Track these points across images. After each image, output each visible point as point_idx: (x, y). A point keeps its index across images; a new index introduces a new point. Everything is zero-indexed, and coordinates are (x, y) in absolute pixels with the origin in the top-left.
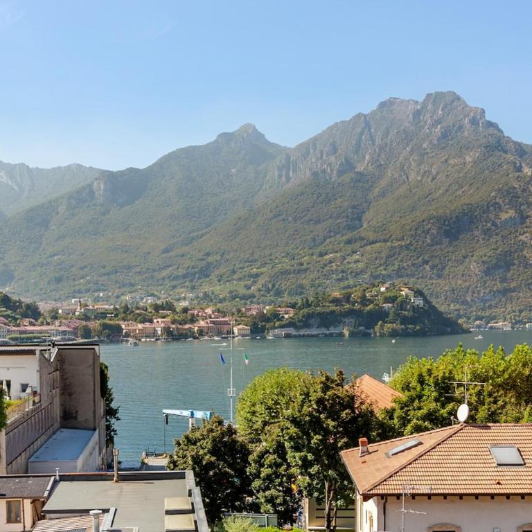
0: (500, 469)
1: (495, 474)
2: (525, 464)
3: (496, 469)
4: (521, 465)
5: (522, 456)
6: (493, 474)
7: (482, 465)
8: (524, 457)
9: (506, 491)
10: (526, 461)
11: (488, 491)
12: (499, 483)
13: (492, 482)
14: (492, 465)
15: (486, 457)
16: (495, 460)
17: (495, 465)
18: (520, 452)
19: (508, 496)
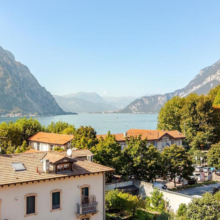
0: (17, 172)
1: (15, 174)
2: (26, 169)
3: (15, 173)
4: (25, 170)
5: (24, 166)
6: (14, 175)
7: (9, 172)
8: (25, 167)
9: (21, 181)
10: (27, 168)
11: (13, 182)
12: (17, 178)
13: (14, 178)
14: (13, 171)
15: (10, 168)
16: (14, 169)
17: (14, 171)
18: (23, 164)
19: (21, 183)
